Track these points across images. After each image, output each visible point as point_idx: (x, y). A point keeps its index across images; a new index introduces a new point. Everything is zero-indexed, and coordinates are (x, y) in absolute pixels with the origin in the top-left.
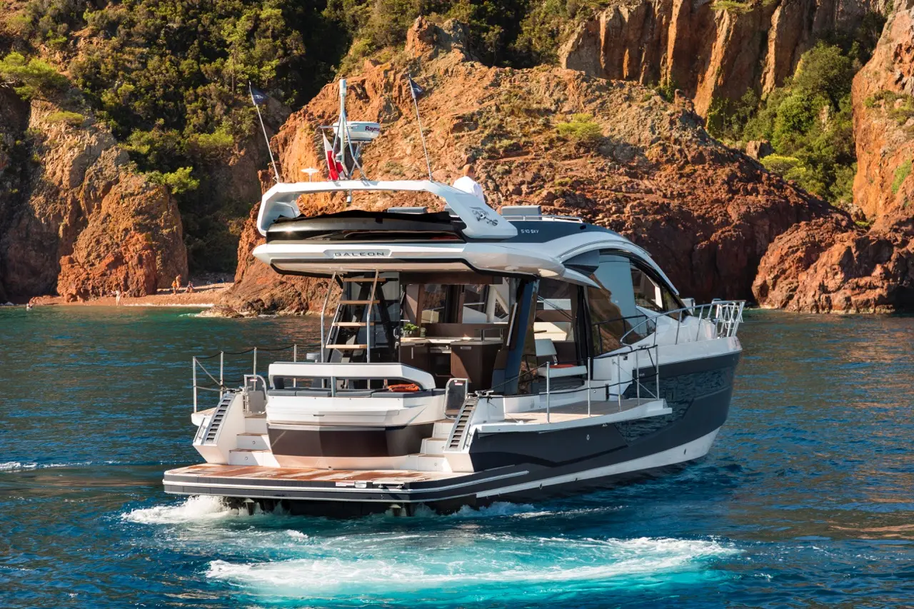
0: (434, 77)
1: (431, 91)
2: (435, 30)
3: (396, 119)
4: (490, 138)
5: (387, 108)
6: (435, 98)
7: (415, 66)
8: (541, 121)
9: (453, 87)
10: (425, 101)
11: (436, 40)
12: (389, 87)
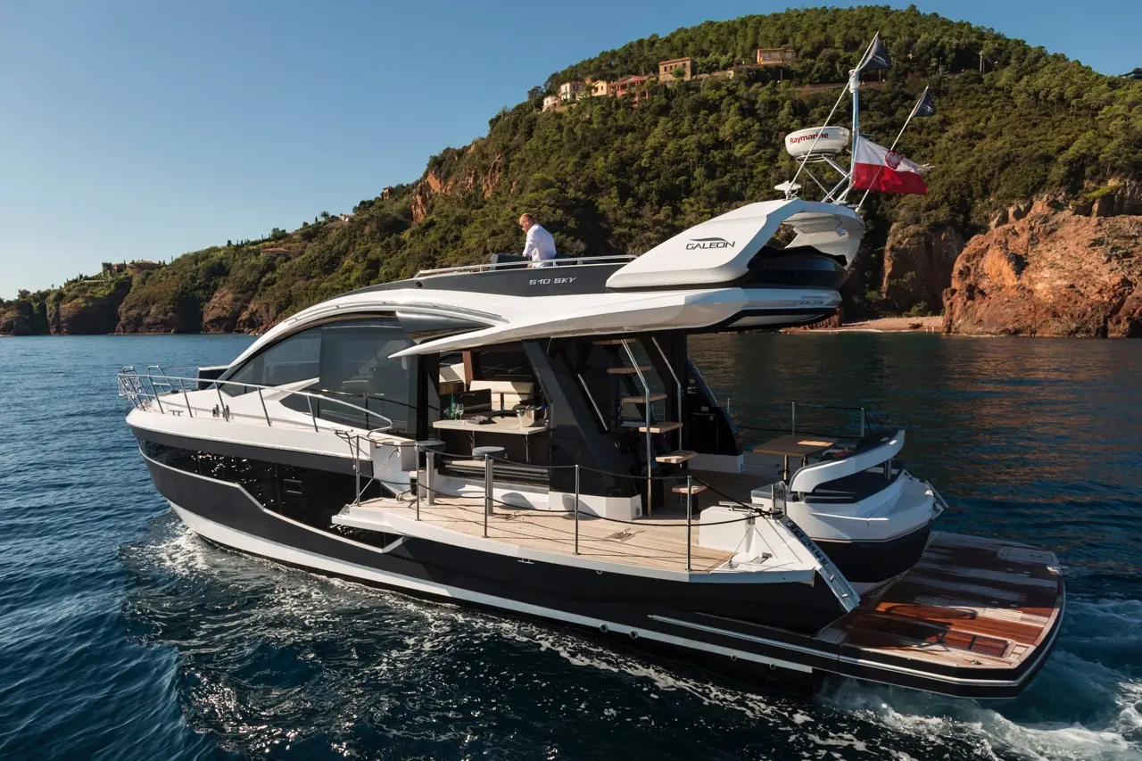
0: (1056, 223)
1: (1056, 230)
2: (1055, 201)
3: (1037, 243)
4: (1113, 249)
5: (1032, 239)
6: (1059, 233)
7: (1046, 219)
8: (1133, 241)
9: (1069, 229)
10: (1053, 235)
11: (1056, 206)
12: (1032, 228)
